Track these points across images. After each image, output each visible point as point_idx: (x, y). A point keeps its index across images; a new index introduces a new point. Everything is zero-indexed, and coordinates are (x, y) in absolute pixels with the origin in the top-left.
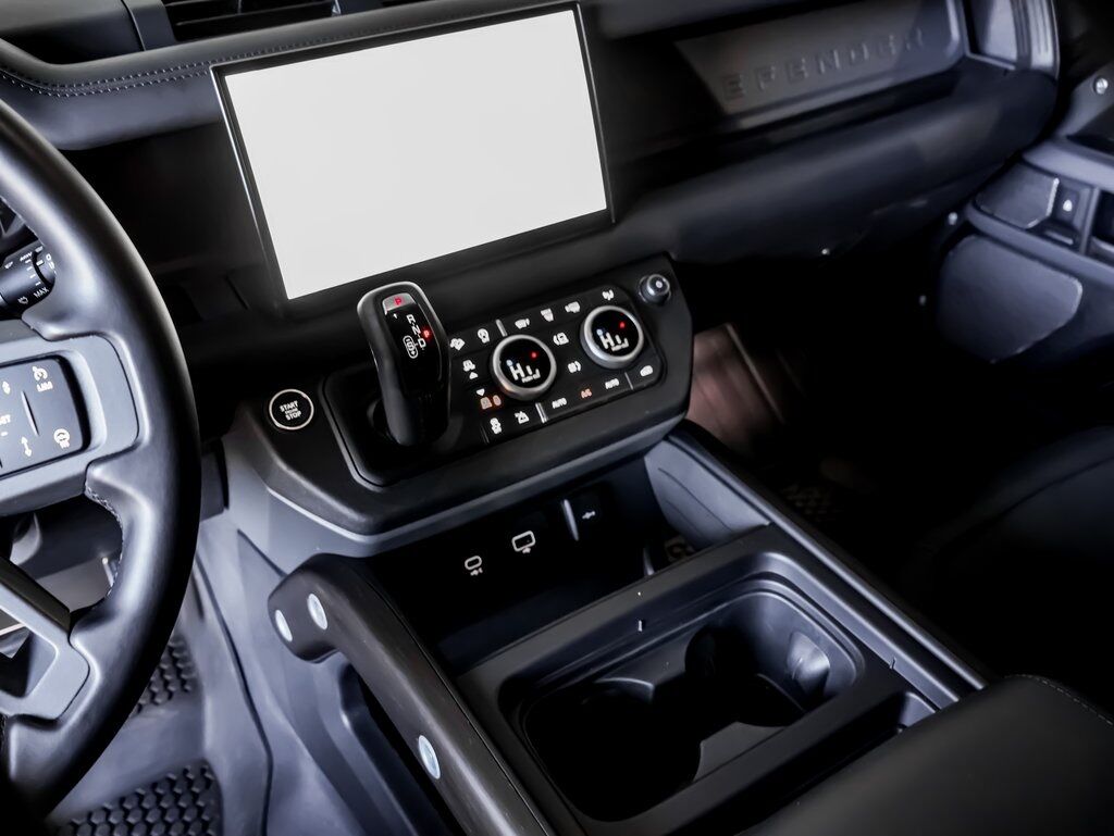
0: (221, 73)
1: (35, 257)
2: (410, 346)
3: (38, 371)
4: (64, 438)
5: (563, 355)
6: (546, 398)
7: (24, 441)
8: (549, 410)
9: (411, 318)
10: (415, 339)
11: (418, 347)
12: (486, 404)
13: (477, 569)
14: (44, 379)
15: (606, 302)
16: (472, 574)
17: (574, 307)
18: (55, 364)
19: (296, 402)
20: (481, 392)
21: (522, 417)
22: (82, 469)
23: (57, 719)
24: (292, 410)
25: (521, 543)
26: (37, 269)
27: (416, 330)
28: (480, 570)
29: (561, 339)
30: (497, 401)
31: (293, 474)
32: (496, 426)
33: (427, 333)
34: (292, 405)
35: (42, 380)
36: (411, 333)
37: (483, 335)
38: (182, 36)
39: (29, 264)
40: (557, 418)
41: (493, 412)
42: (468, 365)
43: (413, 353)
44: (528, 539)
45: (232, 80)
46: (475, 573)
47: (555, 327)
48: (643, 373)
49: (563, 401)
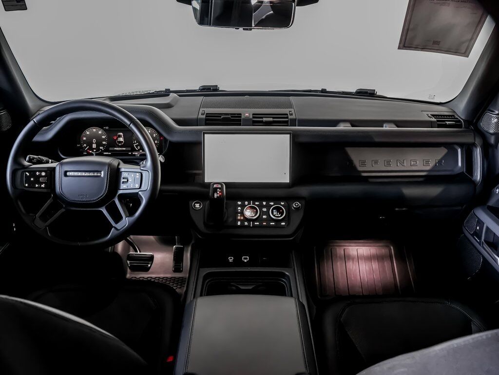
0: (204, 133)
3: (137, 174)
4: (137, 186)
5: (264, 213)
6: (254, 221)
7: (132, 185)
8: (253, 224)
12: (239, 218)
13: (231, 260)
14: (138, 176)
15: (281, 205)
17: (272, 204)
18: (140, 174)
19: (199, 204)
20: (239, 215)
21: (246, 223)
22: (138, 191)
23: (119, 229)
24: (197, 205)
25: (245, 259)
29: (265, 210)
30: (242, 218)
32: (239, 223)
37: (246, 203)
38: (206, 124)
40: (254, 226)
41: (240, 220)
42: (239, 208)
44: (247, 259)
45: (206, 135)
47: (264, 206)
48: (282, 224)
49: (258, 223)
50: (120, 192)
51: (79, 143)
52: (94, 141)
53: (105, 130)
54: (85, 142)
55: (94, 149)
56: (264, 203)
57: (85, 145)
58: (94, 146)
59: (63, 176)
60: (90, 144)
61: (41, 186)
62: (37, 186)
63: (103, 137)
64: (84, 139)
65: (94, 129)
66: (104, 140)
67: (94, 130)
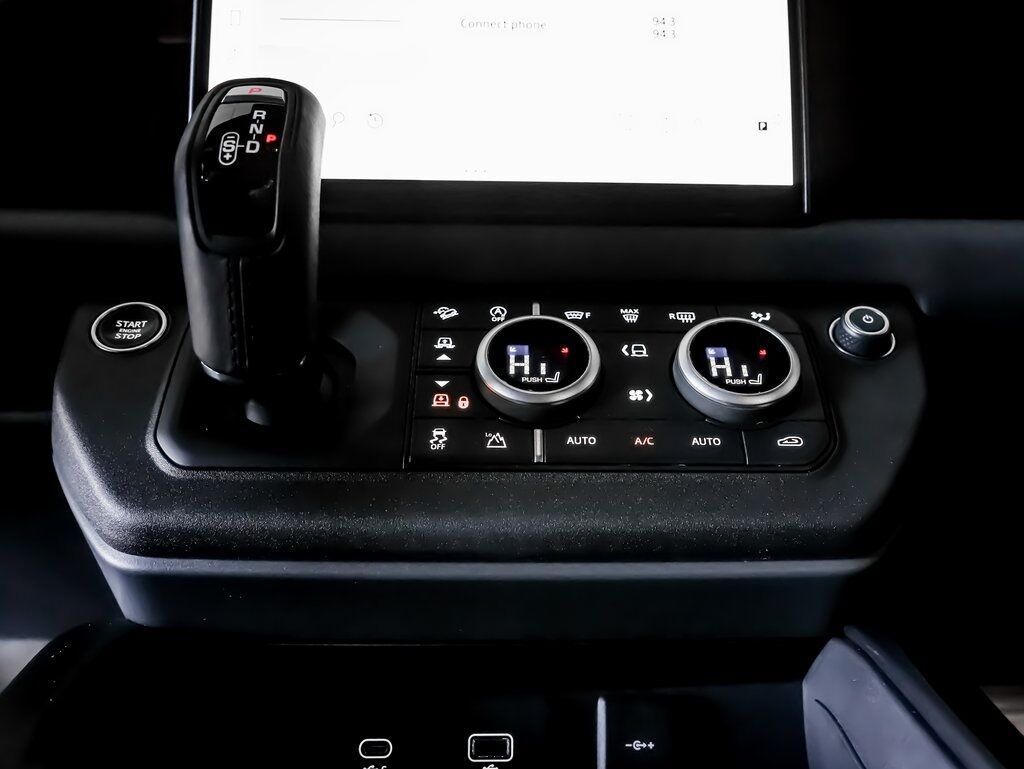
2: (229, 147)
5: (636, 374)
6: (555, 419)
8: (556, 445)
9: (259, 114)
10: (246, 138)
11: (241, 150)
12: (440, 401)
17: (687, 317)
20: (442, 383)
21: (497, 441)
25: (484, 748)
27: (256, 129)
29: (638, 351)
30: (464, 403)
32: (439, 438)
33: (270, 138)
36: (244, 131)
40: (564, 459)
41: (446, 418)
42: (445, 343)
43: (229, 156)
44: (499, 749)
47: (631, 333)
48: (784, 442)
49: (592, 440)
56: (630, 316)
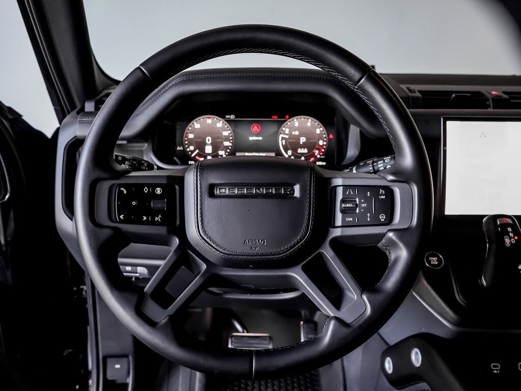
0: (445, 120)
1: (373, 162)
2: (507, 241)
4: (382, 218)
7: (369, 215)
9: (509, 229)
10: (510, 238)
11: (511, 242)
13: (497, 370)
16: (494, 372)
18: (387, 189)
19: (436, 258)
22: (385, 231)
23: (349, 324)
24: (434, 261)
26: (373, 166)
27: (511, 235)
28: (498, 372)
31: (429, 287)
33: (516, 238)
34: (434, 259)
35: (382, 195)
36: (509, 236)
39: (371, 164)
43: (508, 244)
45: (448, 123)
46: (495, 372)
50: (337, 233)
51: (182, 144)
52: (209, 140)
53: (229, 121)
54: (191, 142)
55: (209, 154)
57: (192, 148)
58: (208, 149)
59: (206, 196)
60: (201, 146)
61: (153, 219)
62: (145, 218)
63: (226, 133)
64: (191, 136)
65: (209, 118)
66: (227, 139)
67: (209, 121)
